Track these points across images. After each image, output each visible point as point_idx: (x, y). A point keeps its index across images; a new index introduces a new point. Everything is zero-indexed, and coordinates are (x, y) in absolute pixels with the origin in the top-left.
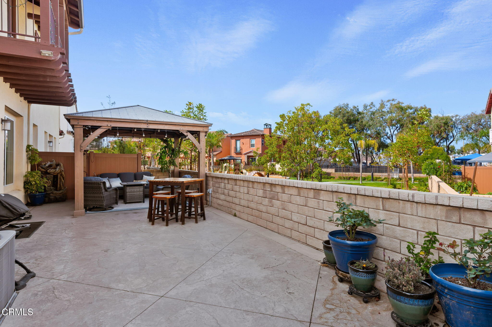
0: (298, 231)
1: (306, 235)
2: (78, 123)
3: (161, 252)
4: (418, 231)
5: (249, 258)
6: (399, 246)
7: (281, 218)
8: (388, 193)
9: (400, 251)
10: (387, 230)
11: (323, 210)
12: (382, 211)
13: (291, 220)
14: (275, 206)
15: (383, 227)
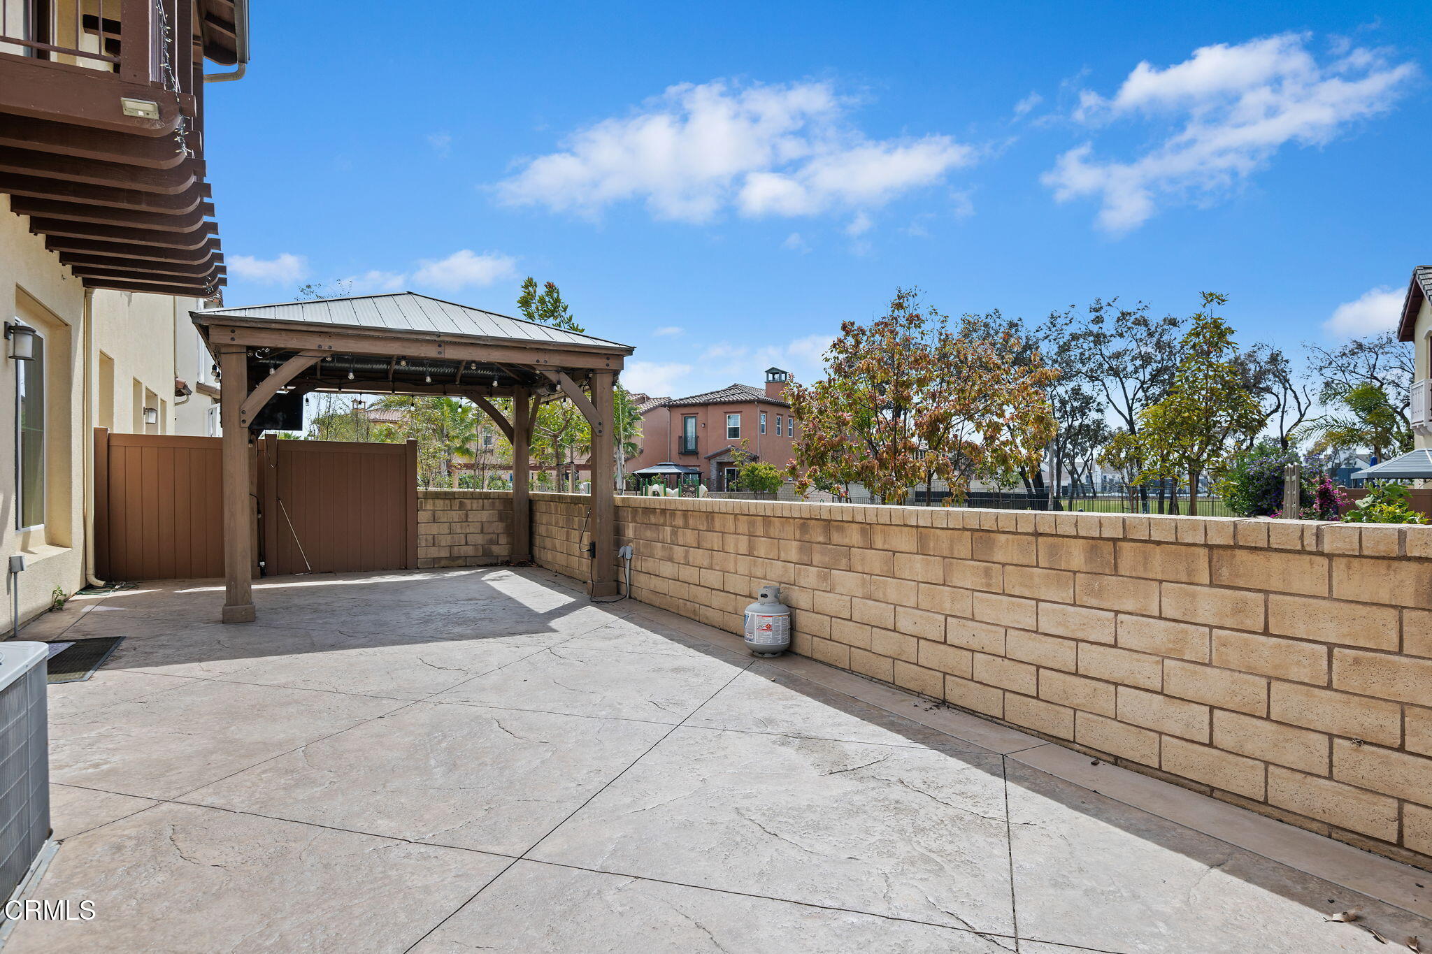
0: (917, 665)
1: (945, 674)
2: (233, 339)
3: (497, 724)
4: (1331, 647)
5: (774, 742)
6: (1266, 697)
7: (859, 625)
8: (1232, 528)
9: (1269, 712)
10: (1223, 649)
11: (1003, 594)
12: (1207, 589)
13: (894, 630)
14: (839, 589)
15: (1211, 638)
